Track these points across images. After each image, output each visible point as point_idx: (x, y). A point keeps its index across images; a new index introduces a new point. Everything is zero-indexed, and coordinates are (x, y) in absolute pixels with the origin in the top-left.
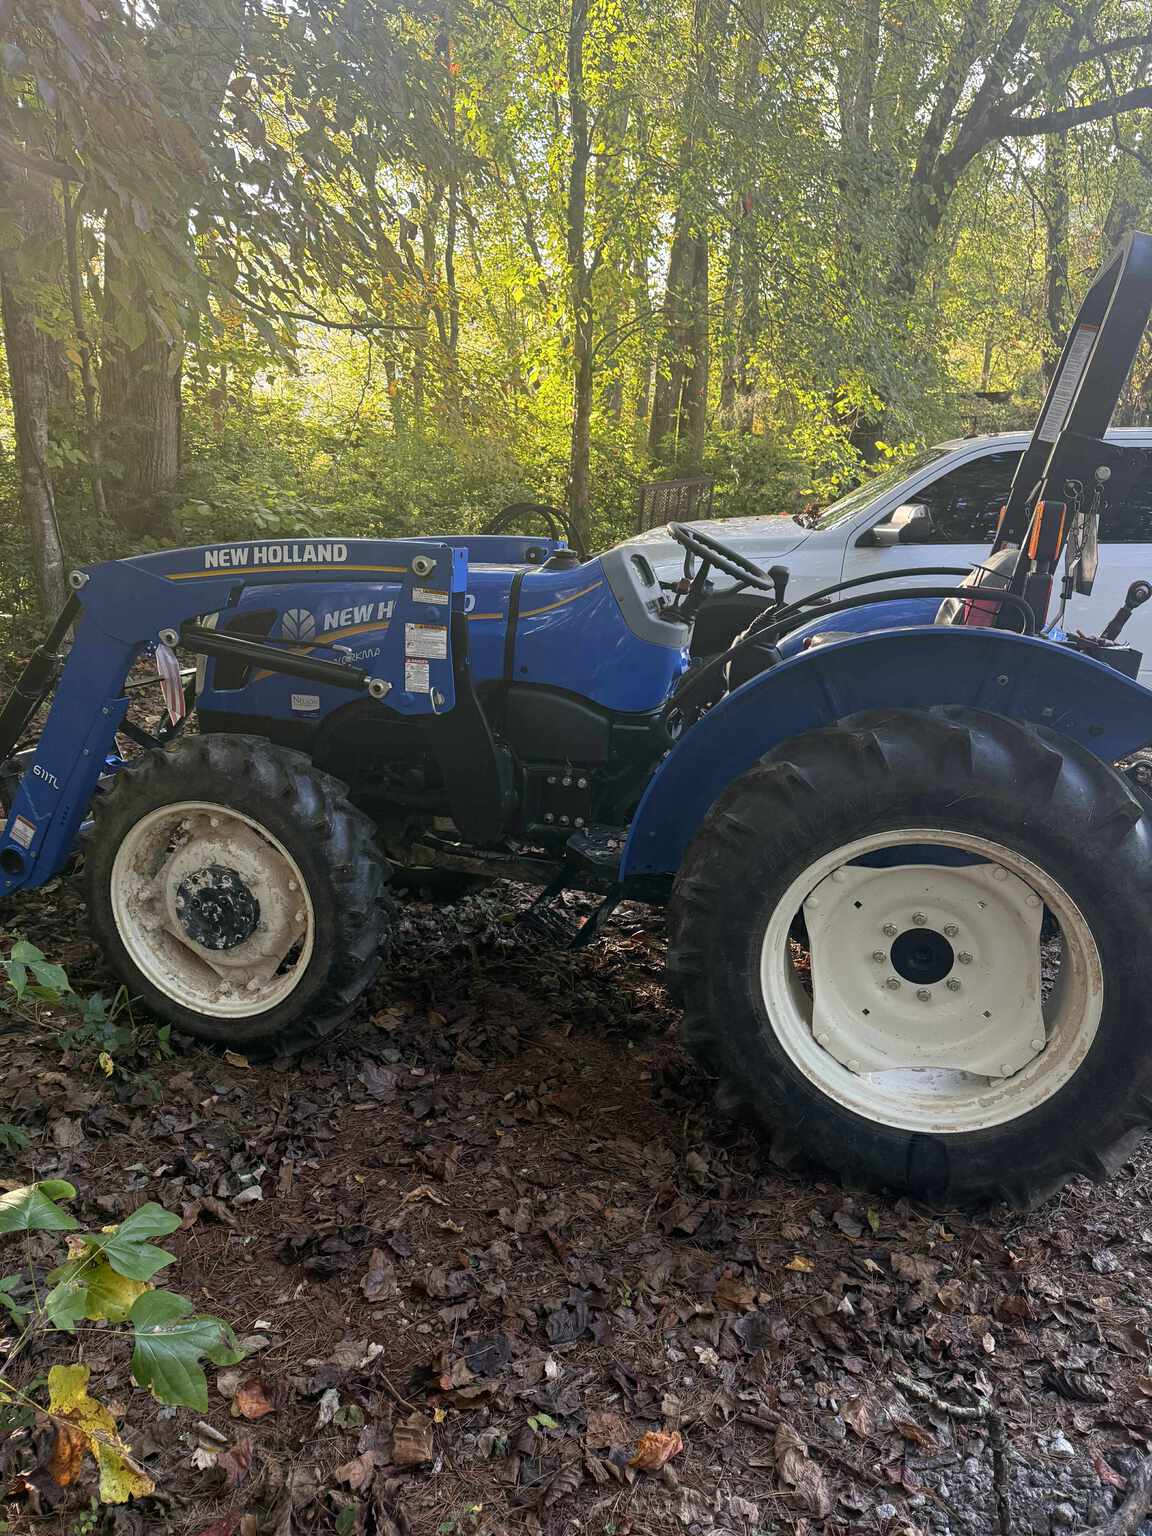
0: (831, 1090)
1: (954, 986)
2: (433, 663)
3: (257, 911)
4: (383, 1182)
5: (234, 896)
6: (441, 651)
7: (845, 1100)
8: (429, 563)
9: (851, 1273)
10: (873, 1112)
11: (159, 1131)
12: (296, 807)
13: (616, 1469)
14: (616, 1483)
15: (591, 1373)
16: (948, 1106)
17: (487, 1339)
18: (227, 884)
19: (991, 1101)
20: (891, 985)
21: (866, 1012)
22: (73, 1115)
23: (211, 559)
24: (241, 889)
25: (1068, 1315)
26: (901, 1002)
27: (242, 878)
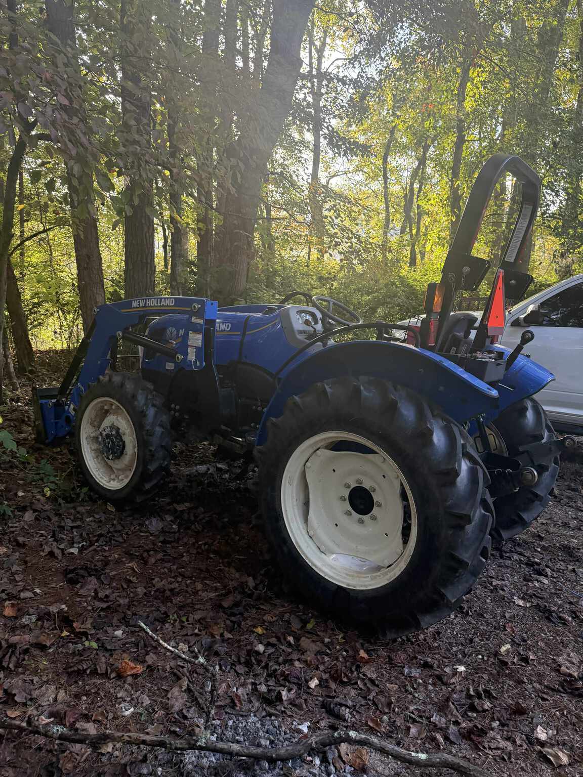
0: (307, 557)
1: (374, 518)
2: (197, 348)
3: (124, 447)
4: (124, 559)
5: (116, 438)
6: (199, 343)
7: (312, 563)
8: (197, 306)
9: (279, 639)
10: (323, 572)
11: (63, 524)
12: (136, 403)
13: (109, 671)
14: (105, 675)
15: (133, 639)
16: (358, 577)
17: (106, 616)
18: (114, 433)
19: (375, 577)
20: (348, 514)
21: (336, 525)
22: (35, 511)
23: (135, 304)
24: (119, 435)
25: (365, 684)
26: (351, 522)
27: (121, 431)
